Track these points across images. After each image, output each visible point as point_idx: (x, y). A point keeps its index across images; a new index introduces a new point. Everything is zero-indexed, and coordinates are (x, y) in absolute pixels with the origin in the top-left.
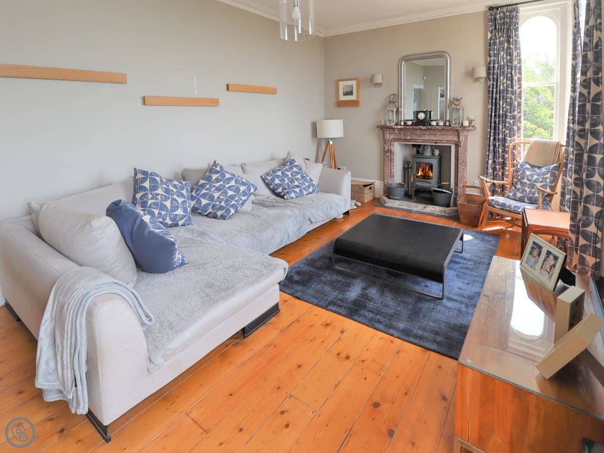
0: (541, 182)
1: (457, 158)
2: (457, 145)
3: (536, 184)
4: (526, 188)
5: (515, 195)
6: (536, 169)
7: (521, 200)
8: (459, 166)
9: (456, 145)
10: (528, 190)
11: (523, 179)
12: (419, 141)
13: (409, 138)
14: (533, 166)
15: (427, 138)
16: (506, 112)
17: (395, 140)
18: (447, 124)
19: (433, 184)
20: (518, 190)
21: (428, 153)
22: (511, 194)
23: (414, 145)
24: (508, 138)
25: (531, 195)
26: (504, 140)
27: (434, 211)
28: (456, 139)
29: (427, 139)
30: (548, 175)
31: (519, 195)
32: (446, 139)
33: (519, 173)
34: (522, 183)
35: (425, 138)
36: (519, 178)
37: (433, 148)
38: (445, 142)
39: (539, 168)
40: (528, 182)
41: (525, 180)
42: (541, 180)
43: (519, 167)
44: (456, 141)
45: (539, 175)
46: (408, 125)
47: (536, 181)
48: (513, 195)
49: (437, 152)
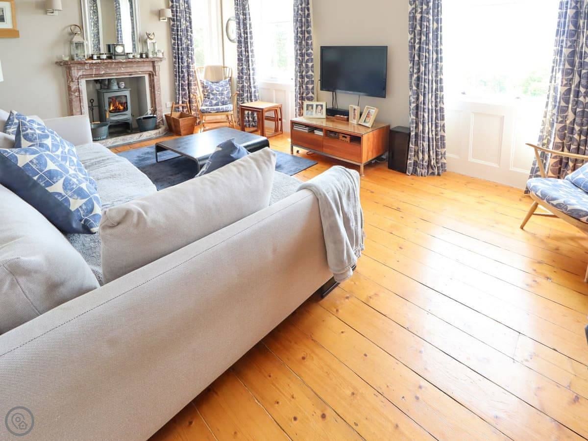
0: (226, 90)
1: (152, 87)
2: (152, 75)
3: (224, 92)
4: (218, 96)
5: (211, 103)
7: (217, 104)
8: (156, 92)
9: (150, 75)
10: (219, 97)
11: (213, 91)
12: (114, 74)
13: (102, 73)
15: (123, 70)
17: (83, 76)
18: (144, 56)
20: (212, 99)
21: (115, 87)
22: (208, 103)
24: (191, 65)
25: (223, 100)
26: (188, 67)
28: (151, 69)
29: (124, 72)
30: (228, 86)
31: (214, 102)
32: (142, 71)
33: (208, 88)
34: (212, 94)
36: (209, 91)
37: (119, 81)
38: (140, 73)
40: (218, 93)
41: (215, 92)
42: (225, 89)
43: (205, 84)
44: (151, 71)
45: (222, 86)
46: (103, 59)
47: (222, 90)
48: (210, 104)
49: (123, 85)
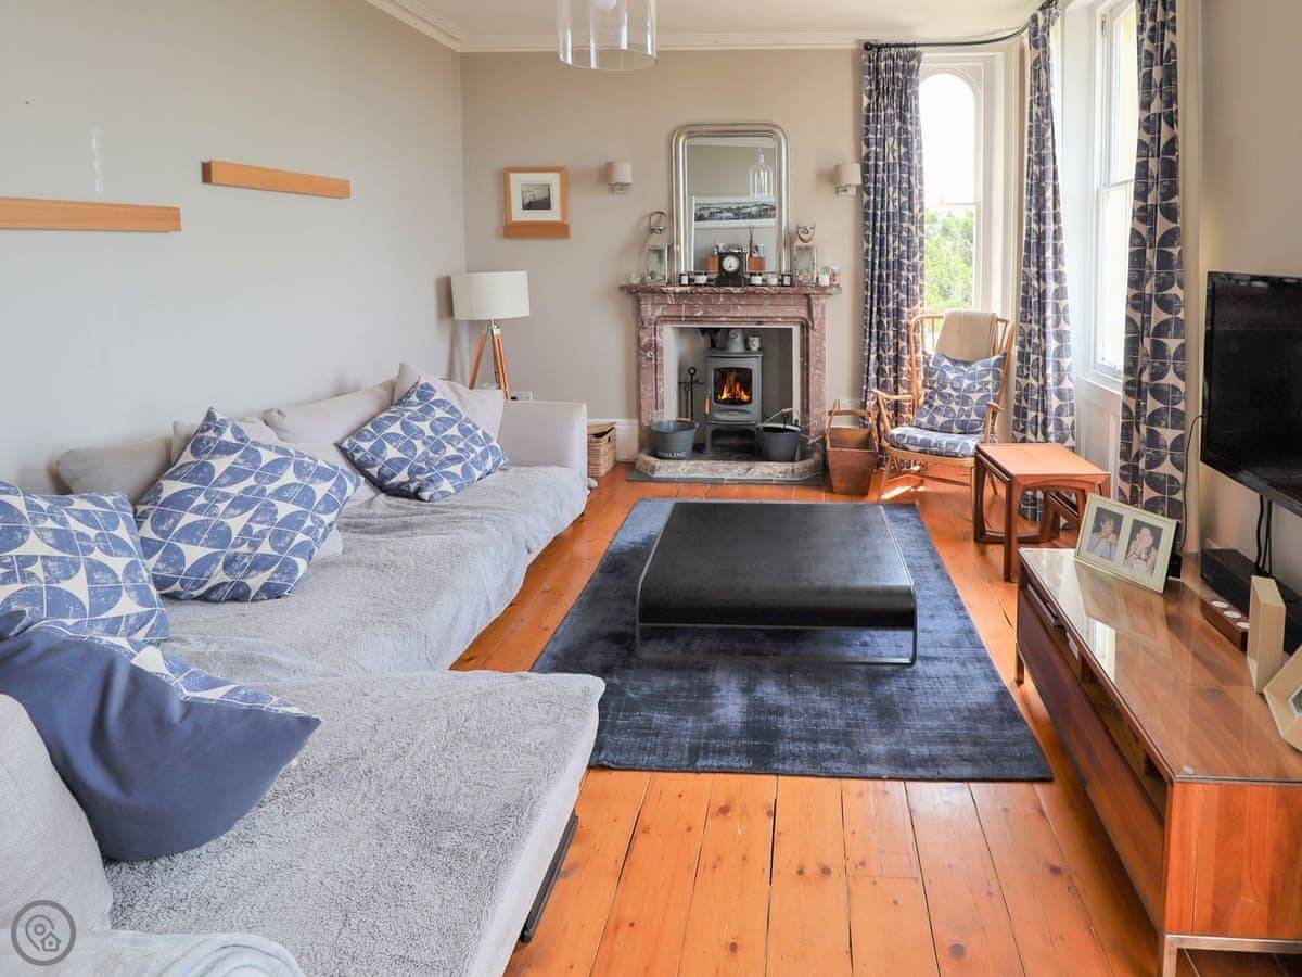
0: (980, 390)
1: (805, 354)
2: (806, 327)
3: (971, 395)
4: (953, 405)
5: (932, 420)
6: (962, 367)
7: (946, 429)
8: (811, 369)
9: (802, 326)
10: (956, 408)
11: (944, 387)
12: (723, 319)
13: (699, 314)
14: (955, 362)
15: (740, 312)
16: (901, 256)
17: (665, 319)
18: (787, 281)
19: (750, 414)
20: (937, 409)
21: (737, 346)
22: (924, 420)
23: (704, 331)
24: (905, 309)
25: (963, 418)
26: (898, 313)
27: (770, 474)
28: (803, 313)
29: (742, 315)
30: (990, 378)
31: (940, 419)
32: (783, 315)
33: (935, 378)
34: (942, 396)
35: (734, 313)
36: (935, 385)
37: (747, 334)
38: (779, 320)
39: (967, 364)
40: (955, 394)
41: (948, 390)
42: (978, 387)
43: (931, 365)
44: (802, 318)
45: (972, 377)
46: (700, 285)
47: (969, 389)
48: (929, 422)
49: (755, 344)
